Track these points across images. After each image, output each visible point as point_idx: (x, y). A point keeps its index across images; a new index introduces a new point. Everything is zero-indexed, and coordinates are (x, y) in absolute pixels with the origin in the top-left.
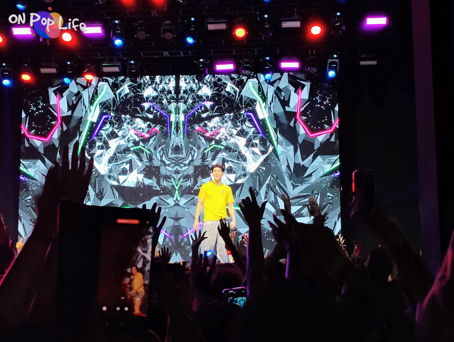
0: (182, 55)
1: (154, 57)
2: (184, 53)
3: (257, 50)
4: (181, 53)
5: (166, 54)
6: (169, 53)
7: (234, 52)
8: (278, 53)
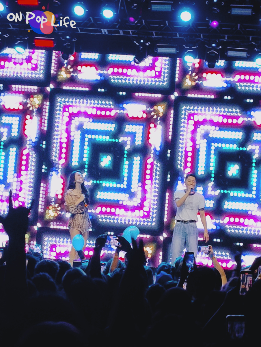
0: (121, 33)
1: (91, 34)
2: (124, 32)
3: (203, 35)
4: (121, 32)
5: (105, 31)
6: (108, 30)
7: (178, 36)
8: (225, 40)
